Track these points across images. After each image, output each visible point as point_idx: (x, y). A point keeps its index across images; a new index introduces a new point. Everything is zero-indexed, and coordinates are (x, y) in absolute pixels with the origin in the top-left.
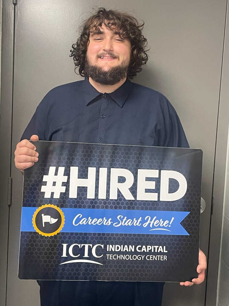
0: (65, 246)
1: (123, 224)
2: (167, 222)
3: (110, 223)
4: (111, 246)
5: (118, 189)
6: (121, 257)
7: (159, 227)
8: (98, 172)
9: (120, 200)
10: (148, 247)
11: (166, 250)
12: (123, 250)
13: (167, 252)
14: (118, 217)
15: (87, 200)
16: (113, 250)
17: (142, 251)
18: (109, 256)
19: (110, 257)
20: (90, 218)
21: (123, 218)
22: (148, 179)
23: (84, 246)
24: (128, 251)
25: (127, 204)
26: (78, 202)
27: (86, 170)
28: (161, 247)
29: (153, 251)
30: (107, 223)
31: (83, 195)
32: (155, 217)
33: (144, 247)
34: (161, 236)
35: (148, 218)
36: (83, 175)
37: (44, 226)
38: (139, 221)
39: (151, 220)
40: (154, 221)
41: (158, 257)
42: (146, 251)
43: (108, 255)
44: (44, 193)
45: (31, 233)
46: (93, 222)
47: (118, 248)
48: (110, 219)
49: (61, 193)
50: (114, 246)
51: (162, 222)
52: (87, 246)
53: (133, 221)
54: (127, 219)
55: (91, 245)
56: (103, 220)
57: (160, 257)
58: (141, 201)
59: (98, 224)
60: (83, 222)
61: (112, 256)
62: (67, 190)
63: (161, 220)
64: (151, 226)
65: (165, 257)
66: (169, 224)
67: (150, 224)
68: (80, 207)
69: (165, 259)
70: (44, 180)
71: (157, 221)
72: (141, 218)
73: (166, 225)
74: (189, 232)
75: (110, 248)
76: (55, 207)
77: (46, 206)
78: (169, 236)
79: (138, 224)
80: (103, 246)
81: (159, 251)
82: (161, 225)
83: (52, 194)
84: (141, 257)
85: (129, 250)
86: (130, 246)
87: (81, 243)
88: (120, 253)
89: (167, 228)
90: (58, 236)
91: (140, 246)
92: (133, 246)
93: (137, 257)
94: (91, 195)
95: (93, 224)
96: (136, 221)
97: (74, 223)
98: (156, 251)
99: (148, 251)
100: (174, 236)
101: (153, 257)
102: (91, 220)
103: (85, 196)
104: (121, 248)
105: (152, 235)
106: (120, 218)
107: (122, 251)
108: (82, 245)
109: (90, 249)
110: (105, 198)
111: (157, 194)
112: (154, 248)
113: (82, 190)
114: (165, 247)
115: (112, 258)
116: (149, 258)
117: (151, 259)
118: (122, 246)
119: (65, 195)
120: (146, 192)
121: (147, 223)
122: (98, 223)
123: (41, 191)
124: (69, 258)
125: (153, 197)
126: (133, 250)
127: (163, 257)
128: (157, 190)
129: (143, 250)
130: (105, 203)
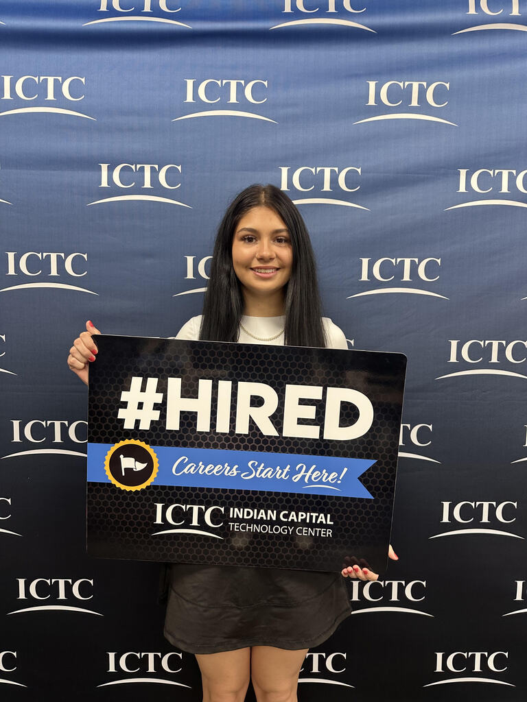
0: (159, 506)
1: (257, 476)
2: (334, 475)
3: (235, 474)
4: (236, 510)
5: (250, 417)
6: (253, 528)
7: (321, 482)
8: (215, 388)
9: (254, 435)
10: (300, 514)
11: (330, 521)
12: (257, 517)
13: (332, 523)
14: (250, 464)
15: (197, 434)
16: (241, 516)
17: (290, 520)
18: (233, 526)
19: (236, 527)
20: (201, 463)
21: (259, 466)
22: (303, 402)
23: (191, 509)
24: (265, 518)
25: (265, 442)
26: (181, 437)
27: (195, 383)
28: (322, 515)
29: (308, 521)
30: (231, 473)
31: (190, 425)
32: (314, 466)
33: (293, 513)
34: (323, 497)
35: (302, 467)
36: (190, 391)
37: (123, 474)
38: (286, 471)
39: (306, 471)
40: (312, 473)
41: (316, 531)
42: (296, 520)
43: (231, 524)
44: (122, 421)
45: (102, 484)
46: (206, 471)
47: (248, 513)
48: (236, 466)
49: (152, 421)
50: (242, 510)
51: (327, 474)
52: (196, 508)
53: (275, 470)
54: (265, 467)
55: (203, 507)
56: (224, 467)
57: (320, 531)
58: (290, 438)
59: (215, 473)
60: (190, 469)
61: (239, 526)
62: (163, 416)
63: (325, 471)
64: (306, 480)
65: (329, 532)
66: (338, 478)
67: (304, 477)
68: (185, 445)
69: (329, 535)
70: (123, 399)
71: (317, 472)
72: (289, 466)
73: (332, 480)
74: (373, 494)
75: (235, 512)
76: (143, 444)
77: (127, 442)
78: (338, 498)
79: (283, 476)
80: (222, 509)
81: (318, 522)
82: (324, 480)
83: (137, 422)
84: (287, 529)
85: (267, 517)
86: (269, 512)
87: (186, 503)
88: (252, 521)
89: (335, 485)
90: (148, 491)
91: (287, 512)
92: (275, 512)
93: (280, 530)
94: (203, 425)
95: (207, 473)
96: (280, 471)
97: (174, 473)
98: (314, 521)
99: (300, 521)
100: (346, 499)
101: (308, 530)
102: (203, 467)
103: (193, 427)
104: (253, 514)
105: (307, 496)
106: (253, 464)
107: (255, 518)
108: (188, 506)
109: (201, 514)
110: (228, 432)
111: (319, 427)
112: (311, 517)
113: (188, 418)
114: (329, 516)
115: (239, 529)
116: (301, 531)
117: (305, 533)
118: (256, 510)
119: (159, 425)
120: (298, 424)
121: (300, 476)
122: (215, 471)
123: (118, 417)
124: (166, 525)
125: (312, 432)
126: (274, 518)
127: (326, 531)
128: (319, 420)
129: (291, 518)
130: (227, 440)
